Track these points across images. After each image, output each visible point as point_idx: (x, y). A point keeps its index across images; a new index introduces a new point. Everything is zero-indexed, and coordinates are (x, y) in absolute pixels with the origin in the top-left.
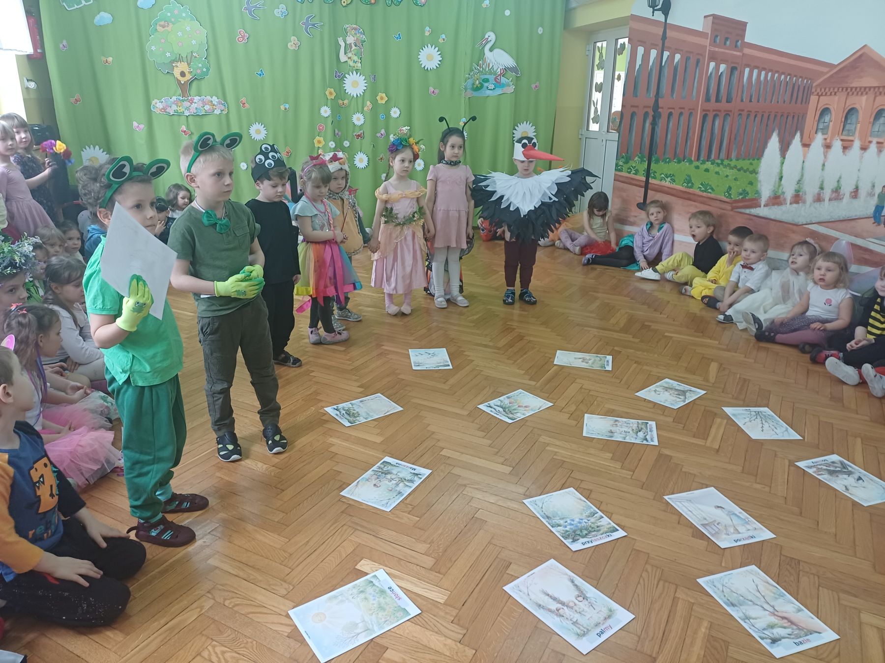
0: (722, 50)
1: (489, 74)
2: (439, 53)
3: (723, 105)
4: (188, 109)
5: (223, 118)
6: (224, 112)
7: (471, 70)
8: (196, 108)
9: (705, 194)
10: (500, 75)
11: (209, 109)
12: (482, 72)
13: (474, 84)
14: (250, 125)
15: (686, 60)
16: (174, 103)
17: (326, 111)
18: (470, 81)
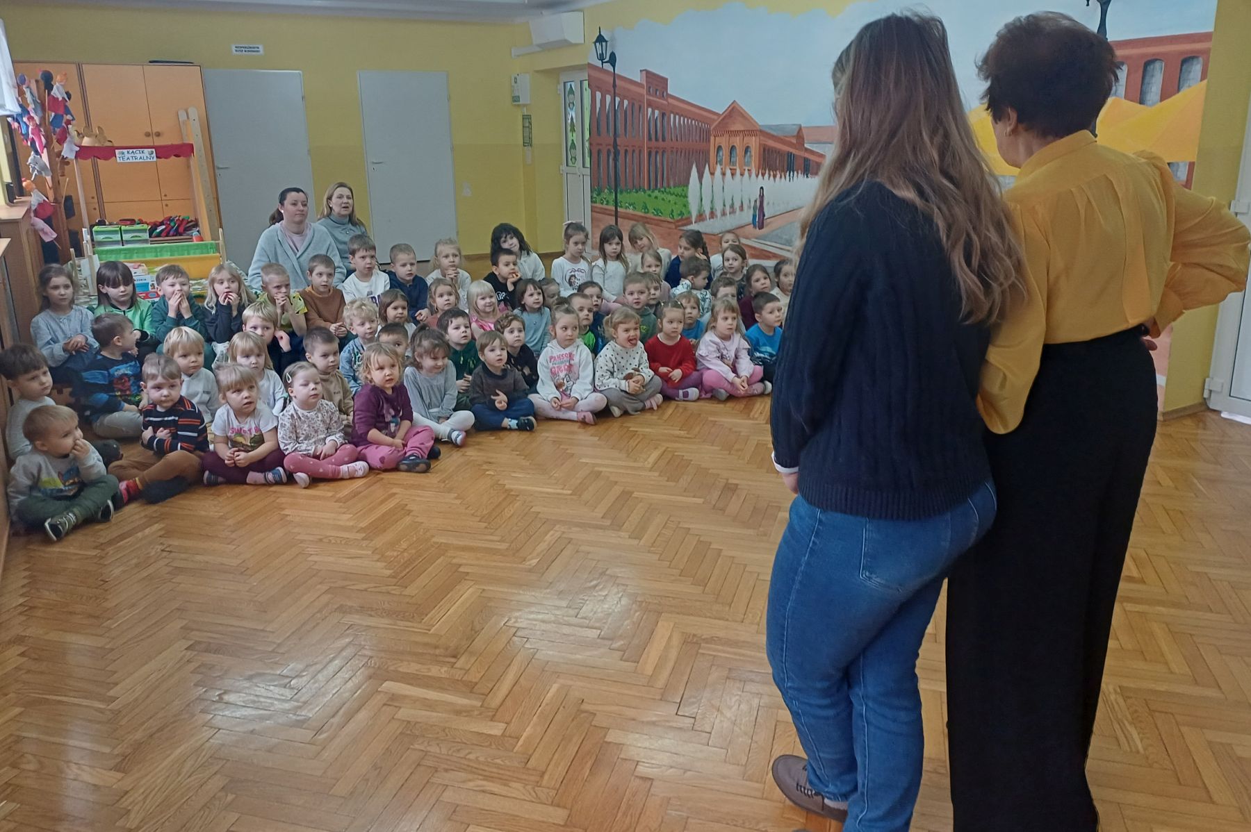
0: (655, 99)
3: (661, 144)
9: (657, 218)
15: (632, 105)
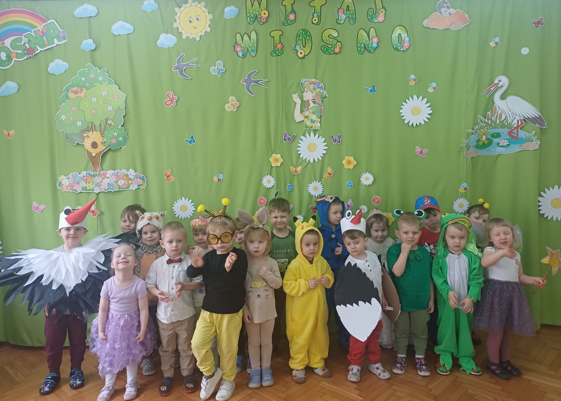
1: (501, 127)
2: (429, 104)
4: (98, 185)
6: (143, 187)
7: (475, 123)
8: (108, 184)
10: (517, 128)
11: (124, 185)
12: (490, 125)
13: (478, 141)
14: (174, 200)
16: (82, 179)
17: (268, 182)
18: (474, 138)
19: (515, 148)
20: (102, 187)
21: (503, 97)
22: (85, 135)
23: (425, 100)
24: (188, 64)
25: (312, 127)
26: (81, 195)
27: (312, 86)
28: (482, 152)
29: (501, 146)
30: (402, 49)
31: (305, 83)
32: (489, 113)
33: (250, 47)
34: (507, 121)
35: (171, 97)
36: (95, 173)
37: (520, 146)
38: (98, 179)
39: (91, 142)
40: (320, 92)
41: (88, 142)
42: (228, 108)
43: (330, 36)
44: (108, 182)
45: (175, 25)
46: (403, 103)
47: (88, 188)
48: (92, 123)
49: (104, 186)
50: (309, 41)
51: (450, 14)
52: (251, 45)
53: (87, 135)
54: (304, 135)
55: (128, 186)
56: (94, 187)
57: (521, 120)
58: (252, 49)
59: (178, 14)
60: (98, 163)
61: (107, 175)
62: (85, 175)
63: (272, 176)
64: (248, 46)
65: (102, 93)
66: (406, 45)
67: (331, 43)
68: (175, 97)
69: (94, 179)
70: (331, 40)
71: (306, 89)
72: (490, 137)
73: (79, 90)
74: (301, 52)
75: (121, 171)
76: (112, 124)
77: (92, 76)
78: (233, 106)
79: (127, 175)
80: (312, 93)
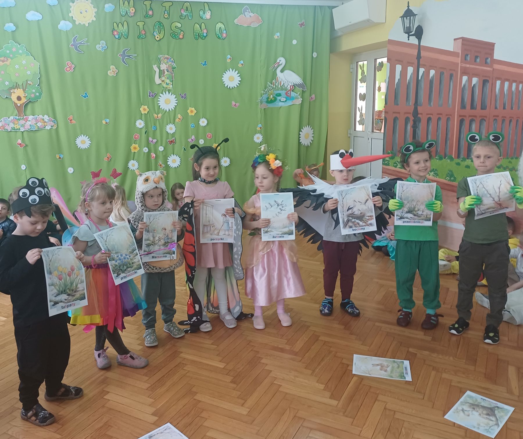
0: (473, 66)
1: (281, 90)
2: (239, 75)
3: (478, 111)
4: (23, 126)
5: (54, 133)
6: (55, 128)
7: (266, 87)
8: (30, 125)
10: (290, 90)
11: (41, 126)
12: (275, 89)
13: (268, 98)
14: (76, 137)
15: (440, 74)
16: (11, 122)
17: (140, 124)
18: (265, 97)
19: (290, 103)
20: (26, 127)
21: (282, 71)
22: (11, 91)
23: (237, 72)
24: (81, 43)
25: (167, 88)
26: (11, 133)
27: (166, 61)
28: (270, 105)
29: (282, 102)
30: (222, 38)
31: (161, 58)
32: (274, 81)
33: (123, 32)
34: (284, 86)
35: (70, 66)
36: (20, 118)
37: (292, 102)
38: (22, 122)
39: (17, 96)
40: (171, 64)
41: (15, 96)
42: (110, 73)
43: (176, 27)
44: (30, 124)
45: (70, 15)
46: (224, 73)
47: (16, 128)
48: (17, 83)
49: (27, 127)
50: (163, 30)
51: (250, 16)
52: (124, 31)
53: (13, 91)
54: (162, 93)
55: (44, 127)
56: (20, 127)
57: (292, 86)
58: (125, 33)
59: (72, 7)
60: (22, 110)
61: (29, 119)
62: (13, 119)
63: (142, 120)
64: (122, 31)
65: (23, 62)
66: (224, 35)
67: (177, 32)
68: (73, 66)
69: (20, 122)
70: (177, 29)
71: (162, 62)
72: (275, 96)
73: (6, 60)
74: (158, 36)
75: (38, 117)
76: (31, 84)
77: (14, 50)
78: (113, 72)
79: (43, 119)
80: (166, 64)
